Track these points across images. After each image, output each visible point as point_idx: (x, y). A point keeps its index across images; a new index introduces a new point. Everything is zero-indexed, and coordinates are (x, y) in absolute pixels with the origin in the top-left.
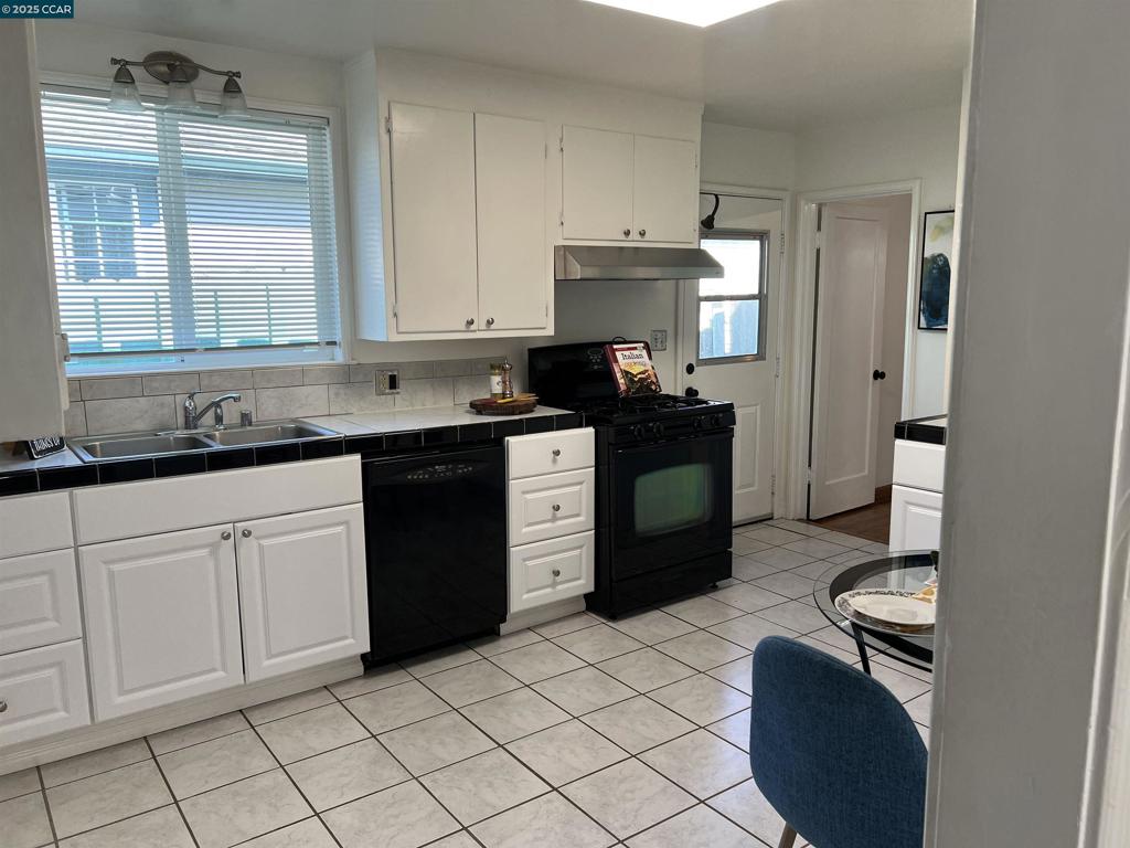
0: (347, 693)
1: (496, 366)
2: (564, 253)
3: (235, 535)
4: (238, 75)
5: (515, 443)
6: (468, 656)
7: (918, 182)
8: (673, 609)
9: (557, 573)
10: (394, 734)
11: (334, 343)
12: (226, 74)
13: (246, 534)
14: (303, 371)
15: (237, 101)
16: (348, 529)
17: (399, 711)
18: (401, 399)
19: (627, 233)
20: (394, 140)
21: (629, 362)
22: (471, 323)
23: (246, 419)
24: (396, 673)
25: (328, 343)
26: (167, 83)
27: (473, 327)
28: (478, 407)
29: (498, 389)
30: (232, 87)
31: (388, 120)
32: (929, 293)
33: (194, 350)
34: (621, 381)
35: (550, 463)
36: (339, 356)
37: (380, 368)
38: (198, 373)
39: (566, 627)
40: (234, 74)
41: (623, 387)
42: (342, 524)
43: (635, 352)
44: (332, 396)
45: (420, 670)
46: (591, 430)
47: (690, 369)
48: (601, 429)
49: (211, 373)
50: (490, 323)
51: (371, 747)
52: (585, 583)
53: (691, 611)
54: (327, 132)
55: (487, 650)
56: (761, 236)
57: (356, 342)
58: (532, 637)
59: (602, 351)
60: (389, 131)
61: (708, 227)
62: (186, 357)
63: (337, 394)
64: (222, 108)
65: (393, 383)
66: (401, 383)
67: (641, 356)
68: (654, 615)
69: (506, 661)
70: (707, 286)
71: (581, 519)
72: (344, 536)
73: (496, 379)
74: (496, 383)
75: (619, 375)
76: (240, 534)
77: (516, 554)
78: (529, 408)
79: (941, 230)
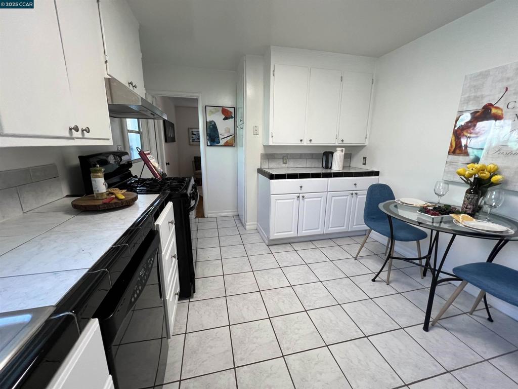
7: (199, 95)
41: (159, 176)
46: (171, 203)
50: (87, 131)
79: (212, 112)
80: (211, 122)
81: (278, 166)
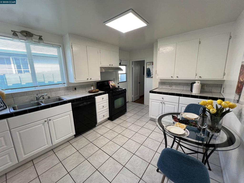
0: (72, 142)
1: (92, 86)
2: (101, 68)
3: (48, 121)
4: (42, 36)
5: (96, 97)
6: (92, 131)
7: (145, 59)
8: (120, 118)
9: (104, 116)
10: (81, 149)
11: (65, 83)
12: (39, 36)
13: (50, 120)
14: (59, 88)
15: (42, 41)
16: (70, 115)
17: (82, 144)
18: (77, 92)
19: (110, 65)
20: (73, 50)
21: (112, 83)
22: (88, 79)
23: (49, 98)
24: (80, 136)
25: (64, 83)
26: (26, 37)
27: (88, 80)
28: (90, 92)
29: (93, 89)
30: (40, 38)
31: (72, 46)
32: (148, 73)
33: (37, 86)
34: (111, 86)
35: (102, 99)
36: (66, 85)
37: (73, 87)
38: (39, 90)
39: (106, 123)
40: (41, 36)
41: (111, 87)
42: (68, 115)
43: (112, 82)
44: (65, 92)
45: (84, 135)
46: (107, 94)
47: (118, 84)
48: (109, 94)
49: (41, 90)
50: (91, 79)
51: (77, 153)
52: (108, 116)
53: (122, 117)
54: (61, 48)
55: (94, 129)
56: (125, 65)
57: (68, 83)
58: (101, 126)
59: (108, 82)
60: (72, 48)
61: (120, 64)
62: (36, 87)
63: (66, 92)
64: (39, 42)
65: (75, 89)
66: (77, 89)
67: (113, 83)
68: (118, 119)
69: (98, 131)
70: (120, 72)
71: (107, 107)
72: (69, 116)
73: (92, 87)
74: (92, 88)
75: (110, 86)
76: (49, 120)
77: (98, 114)
78: (98, 92)
79: (149, 65)
80: (148, 68)
81: (166, 88)
